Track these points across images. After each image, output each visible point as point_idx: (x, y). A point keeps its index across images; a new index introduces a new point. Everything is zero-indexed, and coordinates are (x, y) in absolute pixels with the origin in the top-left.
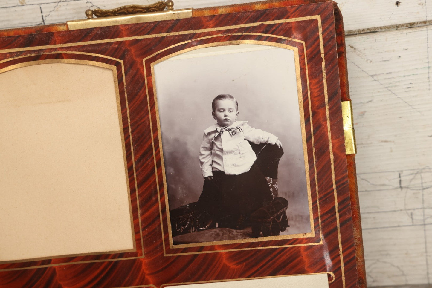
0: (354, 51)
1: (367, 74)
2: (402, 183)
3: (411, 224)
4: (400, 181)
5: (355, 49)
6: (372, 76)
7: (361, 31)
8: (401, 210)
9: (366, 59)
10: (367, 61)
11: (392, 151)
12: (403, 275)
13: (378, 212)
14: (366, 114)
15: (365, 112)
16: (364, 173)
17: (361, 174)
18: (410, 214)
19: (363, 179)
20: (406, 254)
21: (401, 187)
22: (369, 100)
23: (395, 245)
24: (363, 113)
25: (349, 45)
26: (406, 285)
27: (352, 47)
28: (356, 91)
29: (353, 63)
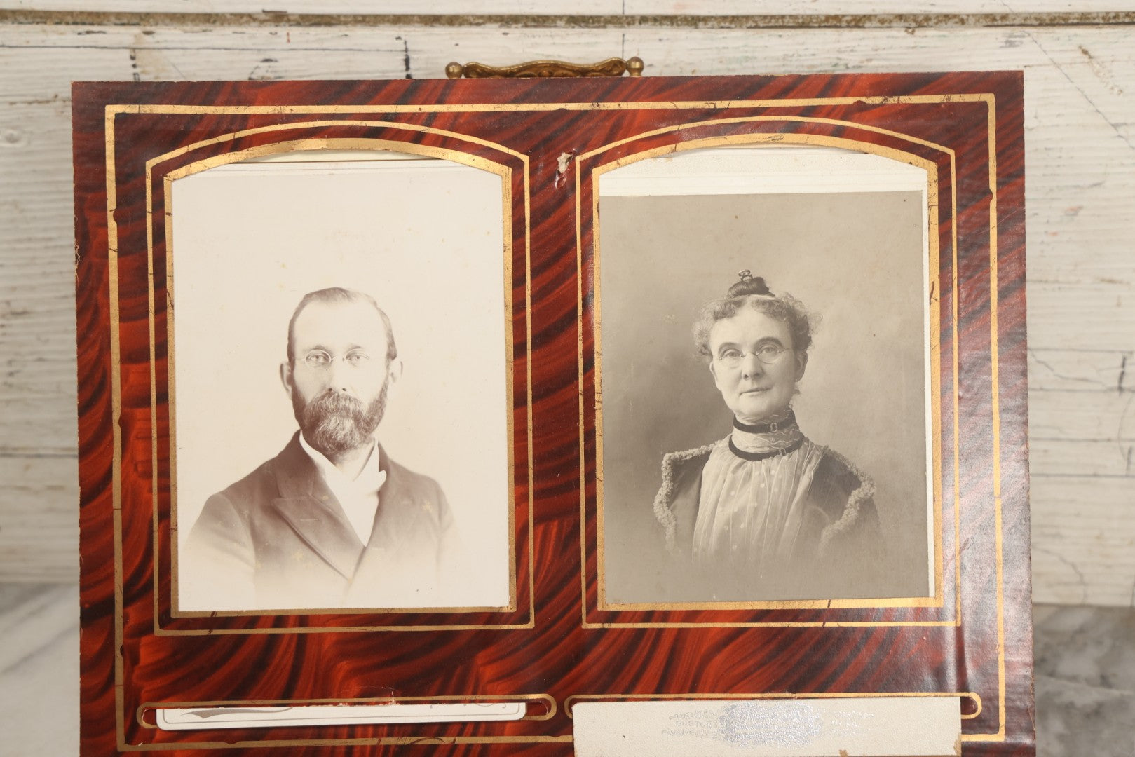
0: (1088, 63)
1: (1106, 119)
2: (1126, 378)
3: (1124, 473)
4: (1123, 373)
5: (1090, 57)
6: (1115, 126)
7: (1110, 18)
8: (1109, 440)
9: (1110, 86)
10: (1112, 88)
11: (1119, 305)
12: (1082, 583)
13: (1058, 440)
14: (1082, 212)
15: (1080, 208)
16: (1046, 349)
17: (1038, 350)
18: (1126, 451)
19: (1039, 362)
20: (1098, 538)
21: (1121, 389)
22: (1096, 181)
23: (1078, 515)
24: (1075, 211)
25: (1080, 47)
26: (1082, 606)
27: (1085, 52)
28: (1072, 158)
29: (1079, 89)
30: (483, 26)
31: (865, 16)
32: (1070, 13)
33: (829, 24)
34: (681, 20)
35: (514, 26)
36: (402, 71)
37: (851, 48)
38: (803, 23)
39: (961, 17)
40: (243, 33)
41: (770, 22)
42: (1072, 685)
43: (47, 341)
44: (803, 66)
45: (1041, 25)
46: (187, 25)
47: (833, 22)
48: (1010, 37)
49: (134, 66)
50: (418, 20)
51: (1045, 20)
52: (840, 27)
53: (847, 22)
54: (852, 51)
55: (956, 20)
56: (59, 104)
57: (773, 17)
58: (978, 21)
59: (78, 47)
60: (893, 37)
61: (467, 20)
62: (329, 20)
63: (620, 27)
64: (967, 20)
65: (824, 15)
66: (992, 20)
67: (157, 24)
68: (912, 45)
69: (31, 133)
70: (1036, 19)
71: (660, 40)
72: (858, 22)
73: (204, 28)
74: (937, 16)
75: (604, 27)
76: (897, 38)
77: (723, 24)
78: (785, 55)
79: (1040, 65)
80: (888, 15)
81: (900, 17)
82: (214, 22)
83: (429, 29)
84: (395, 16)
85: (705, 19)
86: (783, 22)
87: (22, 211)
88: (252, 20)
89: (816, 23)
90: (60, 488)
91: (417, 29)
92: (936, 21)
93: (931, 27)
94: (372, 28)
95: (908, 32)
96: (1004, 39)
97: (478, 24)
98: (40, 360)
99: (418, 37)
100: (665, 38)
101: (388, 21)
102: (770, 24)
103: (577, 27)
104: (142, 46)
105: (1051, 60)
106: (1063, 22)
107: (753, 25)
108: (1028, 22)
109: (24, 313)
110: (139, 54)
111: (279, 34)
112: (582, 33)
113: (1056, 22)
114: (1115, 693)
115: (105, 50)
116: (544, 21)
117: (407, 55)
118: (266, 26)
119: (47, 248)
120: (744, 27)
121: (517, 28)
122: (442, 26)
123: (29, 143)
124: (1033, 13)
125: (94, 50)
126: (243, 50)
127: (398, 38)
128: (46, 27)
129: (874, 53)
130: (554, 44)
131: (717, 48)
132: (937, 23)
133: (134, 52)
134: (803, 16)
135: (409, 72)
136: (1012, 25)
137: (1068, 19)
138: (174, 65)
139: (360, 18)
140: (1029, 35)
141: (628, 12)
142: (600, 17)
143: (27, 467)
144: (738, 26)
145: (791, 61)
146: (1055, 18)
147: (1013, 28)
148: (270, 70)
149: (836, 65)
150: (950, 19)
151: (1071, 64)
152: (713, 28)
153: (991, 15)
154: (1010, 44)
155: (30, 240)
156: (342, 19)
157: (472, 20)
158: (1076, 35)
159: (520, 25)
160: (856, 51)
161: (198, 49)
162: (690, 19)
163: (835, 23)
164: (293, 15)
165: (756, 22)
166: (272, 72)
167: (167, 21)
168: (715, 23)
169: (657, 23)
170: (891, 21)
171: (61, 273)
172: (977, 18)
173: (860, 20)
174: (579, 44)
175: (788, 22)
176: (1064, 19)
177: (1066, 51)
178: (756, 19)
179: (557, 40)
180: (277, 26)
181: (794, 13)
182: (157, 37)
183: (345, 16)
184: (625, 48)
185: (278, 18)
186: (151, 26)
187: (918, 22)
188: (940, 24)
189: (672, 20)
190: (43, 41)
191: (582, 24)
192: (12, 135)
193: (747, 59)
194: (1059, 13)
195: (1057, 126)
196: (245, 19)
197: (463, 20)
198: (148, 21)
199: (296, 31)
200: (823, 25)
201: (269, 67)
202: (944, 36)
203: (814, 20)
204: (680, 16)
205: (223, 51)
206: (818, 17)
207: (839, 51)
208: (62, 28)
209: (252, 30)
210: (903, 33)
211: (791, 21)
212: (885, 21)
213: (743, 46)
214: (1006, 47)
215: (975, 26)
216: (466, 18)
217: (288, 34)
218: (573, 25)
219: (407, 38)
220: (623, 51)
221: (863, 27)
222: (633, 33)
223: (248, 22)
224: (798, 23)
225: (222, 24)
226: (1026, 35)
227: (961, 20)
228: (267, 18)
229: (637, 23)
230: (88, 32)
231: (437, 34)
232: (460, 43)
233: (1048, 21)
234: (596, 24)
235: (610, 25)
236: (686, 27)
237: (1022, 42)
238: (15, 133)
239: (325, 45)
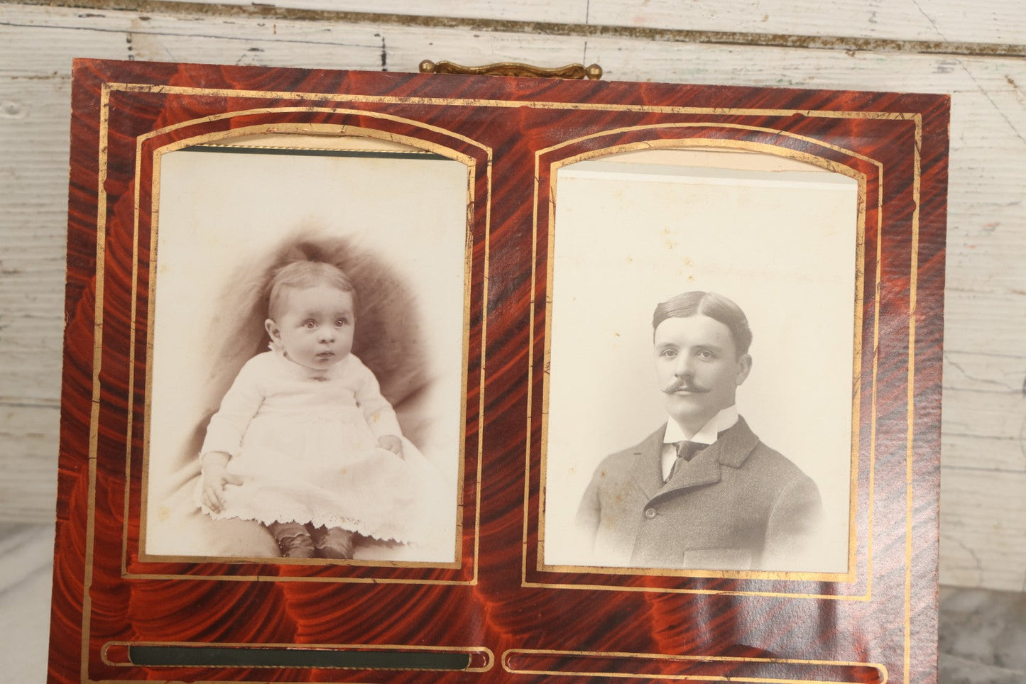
0: (1013, 91)
5: (1015, 87)
8: (1011, 438)
12: (979, 568)
13: (964, 435)
14: (999, 229)
15: (998, 224)
16: (959, 352)
17: (950, 352)
19: (952, 363)
20: (996, 527)
22: (1013, 200)
23: (979, 506)
24: (992, 227)
25: (1006, 77)
26: (977, 589)
27: (1011, 81)
28: (993, 178)
29: (1003, 116)
30: (456, 28)
31: (809, 37)
32: (999, 45)
33: (776, 43)
34: (639, 32)
35: (485, 29)
36: (378, 66)
37: (795, 67)
38: (752, 40)
39: (898, 43)
40: (233, 23)
41: (721, 38)
42: (969, 662)
43: (35, 300)
44: (750, 80)
45: (971, 54)
46: (181, 13)
47: (779, 41)
48: (942, 64)
49: (130, 49)
50: (396, 19)
51: (975, 50)
52: (786, 46)
53: (793, 42)
54: (796, 69)
55: (893, 45)
56: (57, 80)
57: (725, 33)
58: (914, 47)
59: (78, 28)
60: (834, 58)
61: (441, 22)
62: (313, 15)
63: (583, 36)
64: (904, 45)
65: (771, 35)
66: (926, 48)
67: (153, 11)
68: (853, 66)
69: (30, 105)
70: (967, 48)
71: (620, 49)
72: (802, 42)
73: (197, 17)
74: (876, 41)
75: (568, 34)
76: (838, 58)
77: (678, 38)
78: (735, 69)
79: (968, 91)
80: (831, 37)
81: (842, 40)
82: (207, 12)
83: (406, 29)
84: (374, 14)
85: (662, 32)
86: (734, 39)
87: (18, 178)
88: (241, 12)
89: (764, 41)
90: (40, 436)
91: (396, 28)
92: (875, 45)
93: (870, 50)
94: (354, 24)
95: (849, 54)
96: (937, 66)
97: (451, 26)
98: (28, 316)
99: (396, 35)
100: (624, 47)
101: (369, 19)
102: (722, 40)
103: (543, 33)
104: (138, 31)
105: (980, 87)
106: (992, 53)
107: (706, 40)
108: (959, 51)
109: (15, 272)
110: (135, 38)
111: (266, 26)
112: (548, 39)
113: (985, 52)
114: (1007, 672)
115: (103, 32)
116: (513, 26)
117: (384, 51)
118: (254, 18)
119: (40, 213)
120: (698, 41)
121: (487, 31)
122: (417, 26)
123: (28, 115)
124: (964, 43)
125: (93, 31)
126: (232, 38)
127: (377, 35)
128: (50, 8)
129: (817, 71)
130: (521, 47)
131: (671, 59)
132: (875, 48)
133: (131, 35)
134: (752, 34)
135: (385, 67)
136: (945, 53)
137: (996, 50)
138: (167, 50)
139: (342, 15)
140: (960, 63)
141: (591, 22)
142: (566, 25)
143: (10, 415)
144: (692, 40)
145: (740, 75)
146: (985, 49)
147: (945, 56)
148: (256, 58)
149: (780, 81)
150: (888, 43)
151: (997, 92)
152: (668, 40)
153: (926, 42)
154: (942, 70)
155: (24, 205)
156: (326, 15)
157: (446, 21)
158: (1003, 65)
159: (490, 29)
160: (800, 69)
161: (191, 36)
162: (648, 31)
163: (781, 42)
164: (280, 8)
165: (709, 37)
166: (258, 60)
167: (163, 9)
168: (671, 36)
169: (617, 34)
170: (833, 43)
171: (51, 237)
172: (913, 44)
173: (805, 40)
174: (544, 49)
175: (738, 39)
176: (992, 50)
177: (994, 79)
178: (709, 35)
179: (524, 44)
180: (264, 18)
181: (744, 31)
182: (152, 23)
183: (329, 12)
184: (586, 56)
185: (267, 11)
186: (148, 12)
187: (858, 45)
188: (878, 48)
189: (631, 31)
190: (46, 22)
191: (548, 31)
192: (12, 107)
193: (699, 71)
194: (989, 44)
195: (981, 148)
196: (235, 10)
197: (438, 22)
198: (145, 8)
199: (283, 24)
200: (770, 43)
201: (256, 56)
202: (882, 60)
203: (763, 39)
204: (639, 28)
205: (213, 38)
206: (766, 35)
207: (784, 69)
208: (65, 10)
209: (241, 21)
210: (843, 55)
211: (741, 38)
212: (828, 43)
213: (696, 59)
214: (938, 72)
215: (910, 52)
216: (440, 19)
217: (275, 26)
218: (539, 31)
219: (385, 36)
220: (584, 58)
221: (807, 47)
222: (595, 41)
223: (237, 13)
224: (748, 40)
225: (214, 14)
226: (958, 62)
227: (898, 46)
228: (256, 10)
229: (599, 33)
230: (89, 16)
231: (413, 34)
232: (435, 43)
233: (978, 51)
234: (561, 32)
235: (573, 33)
236: (644, 38)
237: (953, 69)
238: (16, 105)
239: (309, 39)
